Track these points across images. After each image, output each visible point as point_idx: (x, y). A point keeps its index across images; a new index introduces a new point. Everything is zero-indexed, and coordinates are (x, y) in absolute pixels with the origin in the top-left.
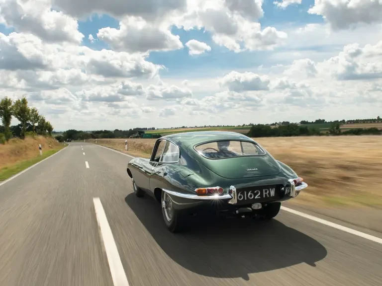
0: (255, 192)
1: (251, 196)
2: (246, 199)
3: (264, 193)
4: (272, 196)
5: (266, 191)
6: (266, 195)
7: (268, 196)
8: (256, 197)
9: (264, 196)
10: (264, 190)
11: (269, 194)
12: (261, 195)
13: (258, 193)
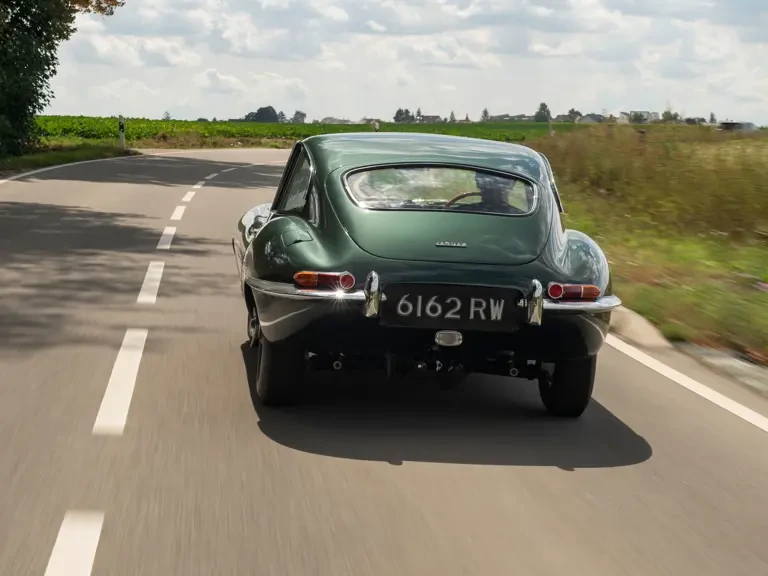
0: (449, 301)
1: (434, 309)
2: (419, 314)
3: (473, 309)
4: (493, 318)
5: (478, 305)
6: (477, 314)
7: (483, 317)
8: (449, 315)
9: (472, 316)
10: (473, 301)
11: (488, 312)
12: (465, 310)
13: (454, 304)
